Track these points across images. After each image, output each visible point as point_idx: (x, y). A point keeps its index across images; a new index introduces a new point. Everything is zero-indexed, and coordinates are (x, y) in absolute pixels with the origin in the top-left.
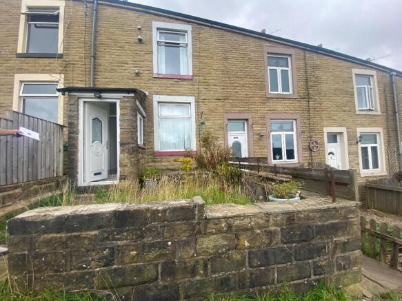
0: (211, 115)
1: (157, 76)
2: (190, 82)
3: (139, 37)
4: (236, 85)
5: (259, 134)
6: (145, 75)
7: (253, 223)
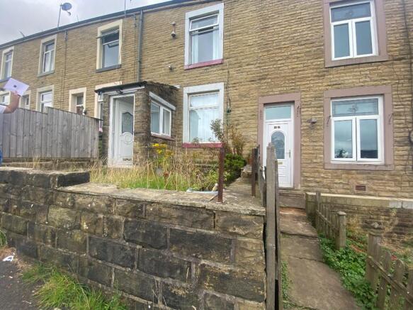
0: (242, 101)
1: (187, 68)
2: (221, 67)
3: (173, 33)
4: (277, 59)
5: (309, 121)
6: (178, 68)
7: (94, 204)
